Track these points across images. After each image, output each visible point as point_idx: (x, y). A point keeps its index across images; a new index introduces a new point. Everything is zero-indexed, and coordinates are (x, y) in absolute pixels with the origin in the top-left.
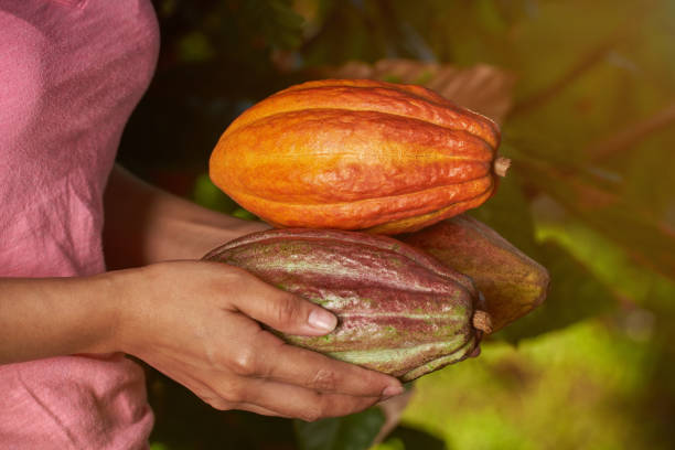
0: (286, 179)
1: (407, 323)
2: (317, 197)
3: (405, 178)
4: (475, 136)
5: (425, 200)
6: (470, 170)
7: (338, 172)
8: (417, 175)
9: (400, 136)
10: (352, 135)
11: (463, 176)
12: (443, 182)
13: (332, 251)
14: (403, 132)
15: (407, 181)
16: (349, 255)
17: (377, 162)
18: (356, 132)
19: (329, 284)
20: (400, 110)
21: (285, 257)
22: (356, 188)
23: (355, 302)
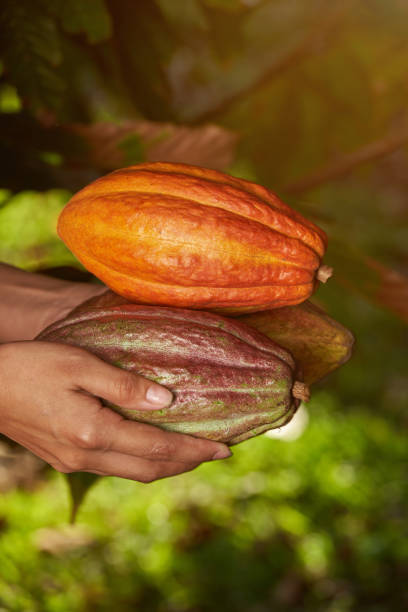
0: (131, 256)
1: (234, 396)
2: (156, 277)
3: (239, 274)
4: (307, 246)
5: (252, 295)
6: (298, 277)
7: (180, 259)
8: (250, 273)
9: (242, 237)
10: (198, 228)
11: (291, 281)
12: (272, 282)
13: (164, 330)
14: (244, 232)
15: (241, 278)
16: (179, 334)
17: (217, 256)
18: (202, 227)
19: (162, 361)
20: (245, 211)
21: (121, 336)
22: (194, 277)
23: (187, 379)
